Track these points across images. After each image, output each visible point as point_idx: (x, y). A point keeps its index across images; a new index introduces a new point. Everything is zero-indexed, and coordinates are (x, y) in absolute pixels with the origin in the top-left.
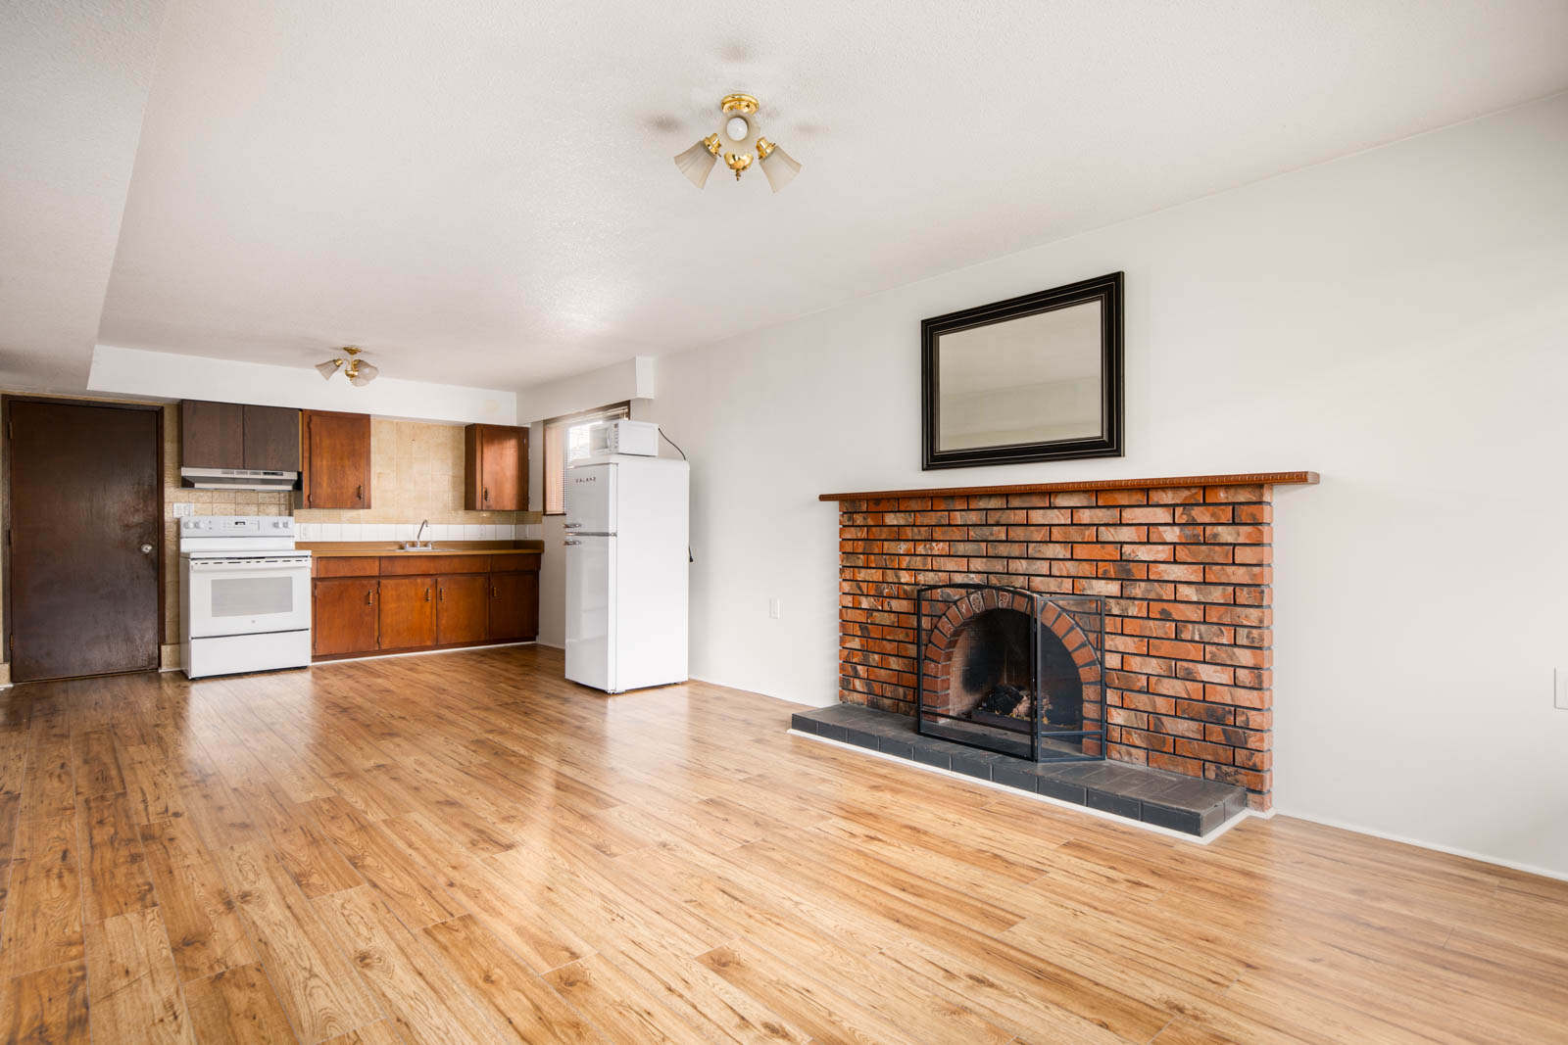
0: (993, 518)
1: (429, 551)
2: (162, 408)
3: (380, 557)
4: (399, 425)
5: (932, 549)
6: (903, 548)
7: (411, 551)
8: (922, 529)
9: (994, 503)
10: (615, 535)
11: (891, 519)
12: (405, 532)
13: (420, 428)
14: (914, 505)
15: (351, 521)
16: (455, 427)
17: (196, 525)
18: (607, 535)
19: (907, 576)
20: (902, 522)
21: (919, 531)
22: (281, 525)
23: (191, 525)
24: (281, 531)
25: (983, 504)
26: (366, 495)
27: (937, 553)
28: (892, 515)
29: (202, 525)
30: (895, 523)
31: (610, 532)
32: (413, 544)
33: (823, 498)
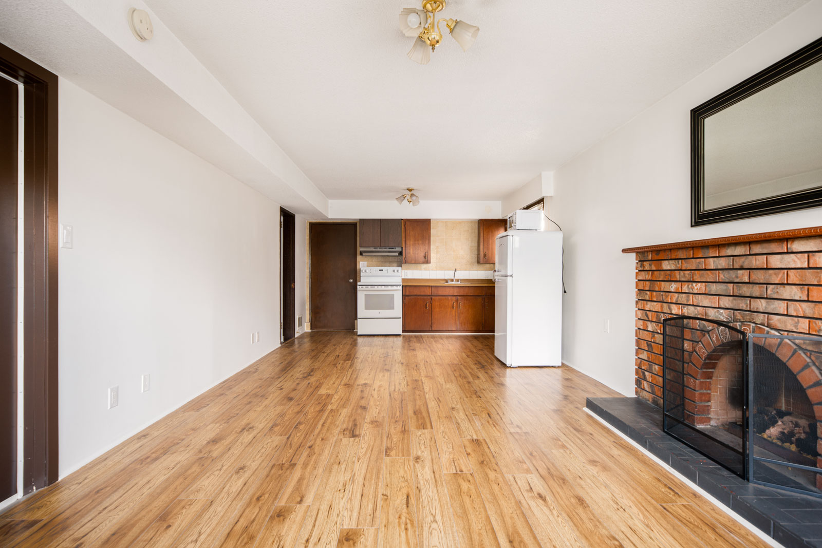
0: (739, 262)
1: (459, 284)
2: (356, 223)
3: (432, 286)
4: (446, 222)
5: (693, 288)
6: (673, 287)
7: (450, 283)
8: (687, 272)
9: (739, 250)
10: (511, 276)
11: (666, 265)
12: (448, 275)
13: (456, 223)
14: (681, 254)
15: (425, 269)
16: (472, 221)
17: (365, 271)
18: (506, 276)
19: (676, 308)
20: (673, 268)
21: (684, 274)
22: (396, 271)
23: (364, 271)
24: (396, 274)
25: (730, 251)
26: (429, 257)
27: (696, 292)
28: (666, 262)
29: (367, 271)
30: (669, 268)
31: (508, 274)
32: (452, 280)
33: (625, 251)
